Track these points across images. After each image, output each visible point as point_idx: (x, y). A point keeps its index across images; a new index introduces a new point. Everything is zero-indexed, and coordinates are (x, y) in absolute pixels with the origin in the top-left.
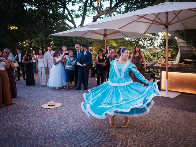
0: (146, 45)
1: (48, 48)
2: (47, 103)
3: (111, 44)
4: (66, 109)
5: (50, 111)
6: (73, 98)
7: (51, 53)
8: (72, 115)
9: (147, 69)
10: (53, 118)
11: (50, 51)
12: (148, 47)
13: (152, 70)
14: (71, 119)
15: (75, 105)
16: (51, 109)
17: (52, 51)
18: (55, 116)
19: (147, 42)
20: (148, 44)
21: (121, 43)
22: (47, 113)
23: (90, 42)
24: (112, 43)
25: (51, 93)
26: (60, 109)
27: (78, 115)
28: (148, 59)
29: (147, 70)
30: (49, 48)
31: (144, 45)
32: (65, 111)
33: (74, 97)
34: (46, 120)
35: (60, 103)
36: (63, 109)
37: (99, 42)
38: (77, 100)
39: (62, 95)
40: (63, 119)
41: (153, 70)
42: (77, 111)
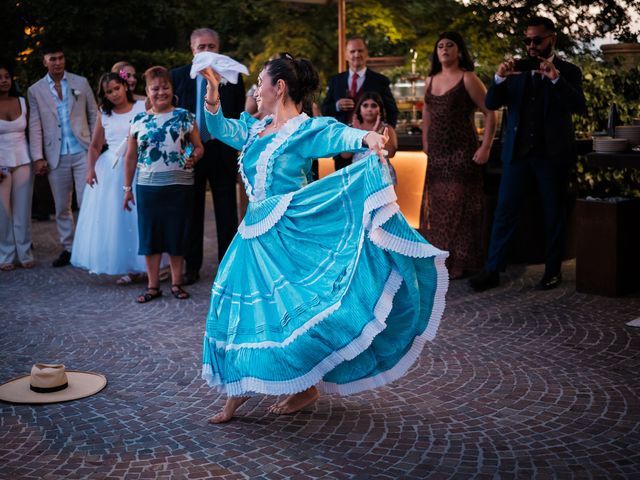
0: (575, 28)
1: (47, 58)
2: (21, 373)
3: (370, 30)
4: (130, 411)
5: (42, 421)
6: (169, 346)
7: (58, 88)
8: (170, 443)
9: (585, 171)
10: (62, 458)
11: (57, 78)
12: (588, 38)
13: (619, 176)
14: (166, 465)
15: (182, 384)
16: (49, 411)
17: (66, 75)
18: (70, 449)
19: (579, 11)
20: (586, 23)
21: (429, 18)
22: (27, 434)
23: (248, 18)
24: (374, 23)
25: (44, 314)
26: (100, 407)
27: (205, 444)
28: (596, 109)
29: (588, 177)
30: (53, 59)
31: (566, 31)
32: (124, 419)
33: (173, 340)
34: (26, 471)
35: (96, 371)
36: (117, 407)
37: (303, 15)
38: (188, 354)
39: (103, 329)
40: (120, 466)
41: (627, 176)
42: (197, 418)
